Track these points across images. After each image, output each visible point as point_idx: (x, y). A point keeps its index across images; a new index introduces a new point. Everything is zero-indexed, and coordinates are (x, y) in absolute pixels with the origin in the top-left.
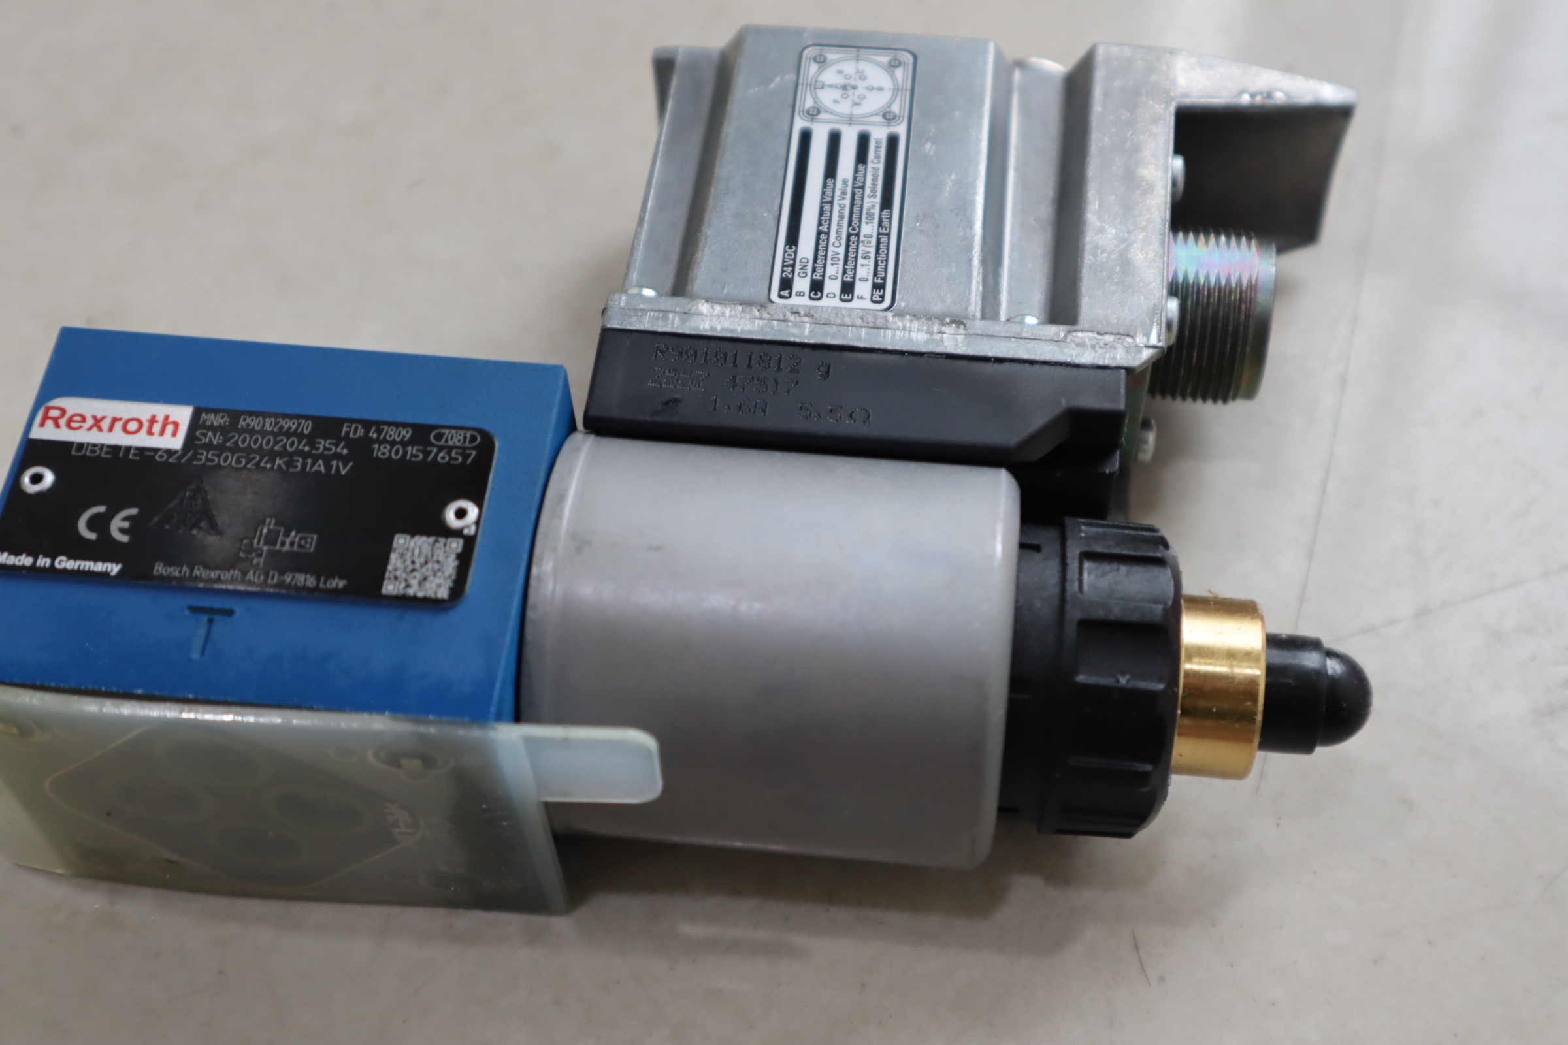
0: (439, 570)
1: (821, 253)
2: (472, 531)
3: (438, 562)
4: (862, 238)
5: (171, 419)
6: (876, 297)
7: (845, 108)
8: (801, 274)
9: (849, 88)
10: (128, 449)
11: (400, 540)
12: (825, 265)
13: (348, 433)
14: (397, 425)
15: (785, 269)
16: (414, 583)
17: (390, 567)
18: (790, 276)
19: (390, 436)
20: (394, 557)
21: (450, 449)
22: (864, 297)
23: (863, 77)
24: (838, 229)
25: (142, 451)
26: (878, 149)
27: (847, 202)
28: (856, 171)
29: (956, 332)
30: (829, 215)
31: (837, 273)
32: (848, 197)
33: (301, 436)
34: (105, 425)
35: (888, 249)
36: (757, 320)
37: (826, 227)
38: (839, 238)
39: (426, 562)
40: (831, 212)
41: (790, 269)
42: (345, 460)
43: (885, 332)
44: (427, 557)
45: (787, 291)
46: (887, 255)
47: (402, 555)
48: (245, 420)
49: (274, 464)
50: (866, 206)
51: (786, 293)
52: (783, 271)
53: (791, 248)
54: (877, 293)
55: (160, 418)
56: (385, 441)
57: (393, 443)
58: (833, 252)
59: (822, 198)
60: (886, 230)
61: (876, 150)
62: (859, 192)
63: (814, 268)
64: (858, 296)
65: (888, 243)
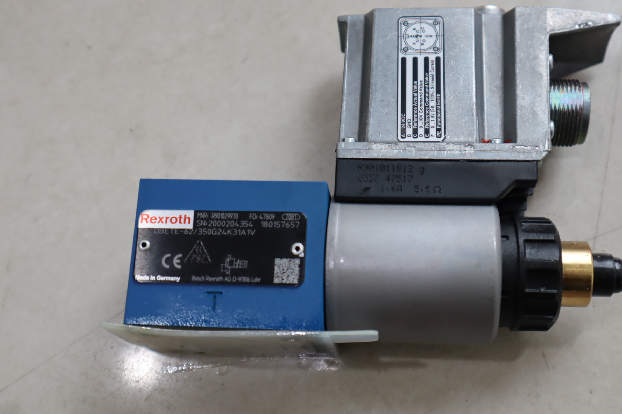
0: (293, 272)
1: (415, 116)
2: (302, 255)
3: (292, 269)
4: (430, 108)
5: (187, 216)
6: (438, 135)
7: (417, 46)
8: (409, 127)
9: (418, 37)
10: (174, 230)
11: (277, 261)
12: (417, 121)
13: (251, 218)
14: (269, 213)
15: (402, 124)
16: (285, 278)
17: (275, 272)
18: (405, 128)
19: (267, 218)
20: (276, 268)
21: (290, 222)
22: (434, 135)
23: (424, 31)
24: (421, 104)
25: (179, 230)
26: (433, 66)
27: (423, 91)
28: (425, 77)
29: (471, 150)
30: (416, 98)
31: (422, 125)
32: (423, 89)
33: (235, 220)
34: (164, 220)
35: (441, 112)
36: (394, 151)
37: (416, 104)
38: (421, 109)
39: (288, 269)
40: (417, 96)
41: (404, 124)
42: (252, 229)
43: (443, 152)
44: (288, 267)
45: (404, 135)
46: (441, 115)
47: (279, 267)
48: (213, 215)
49: (227, 232)
50: (430, 93)
51: (403, 136)
52: (401, 126)
53: (403, 115)
54: (439, 133)
55: (183, 216)
56: (265, 220)
57: (269, 221)
58: (420, 115)
59: (413, 91)
60: (439, 103)
61: (432, 66)
62: (427, 86)
63: (413, 123)
64: (431, 135)
65: (441, 109)
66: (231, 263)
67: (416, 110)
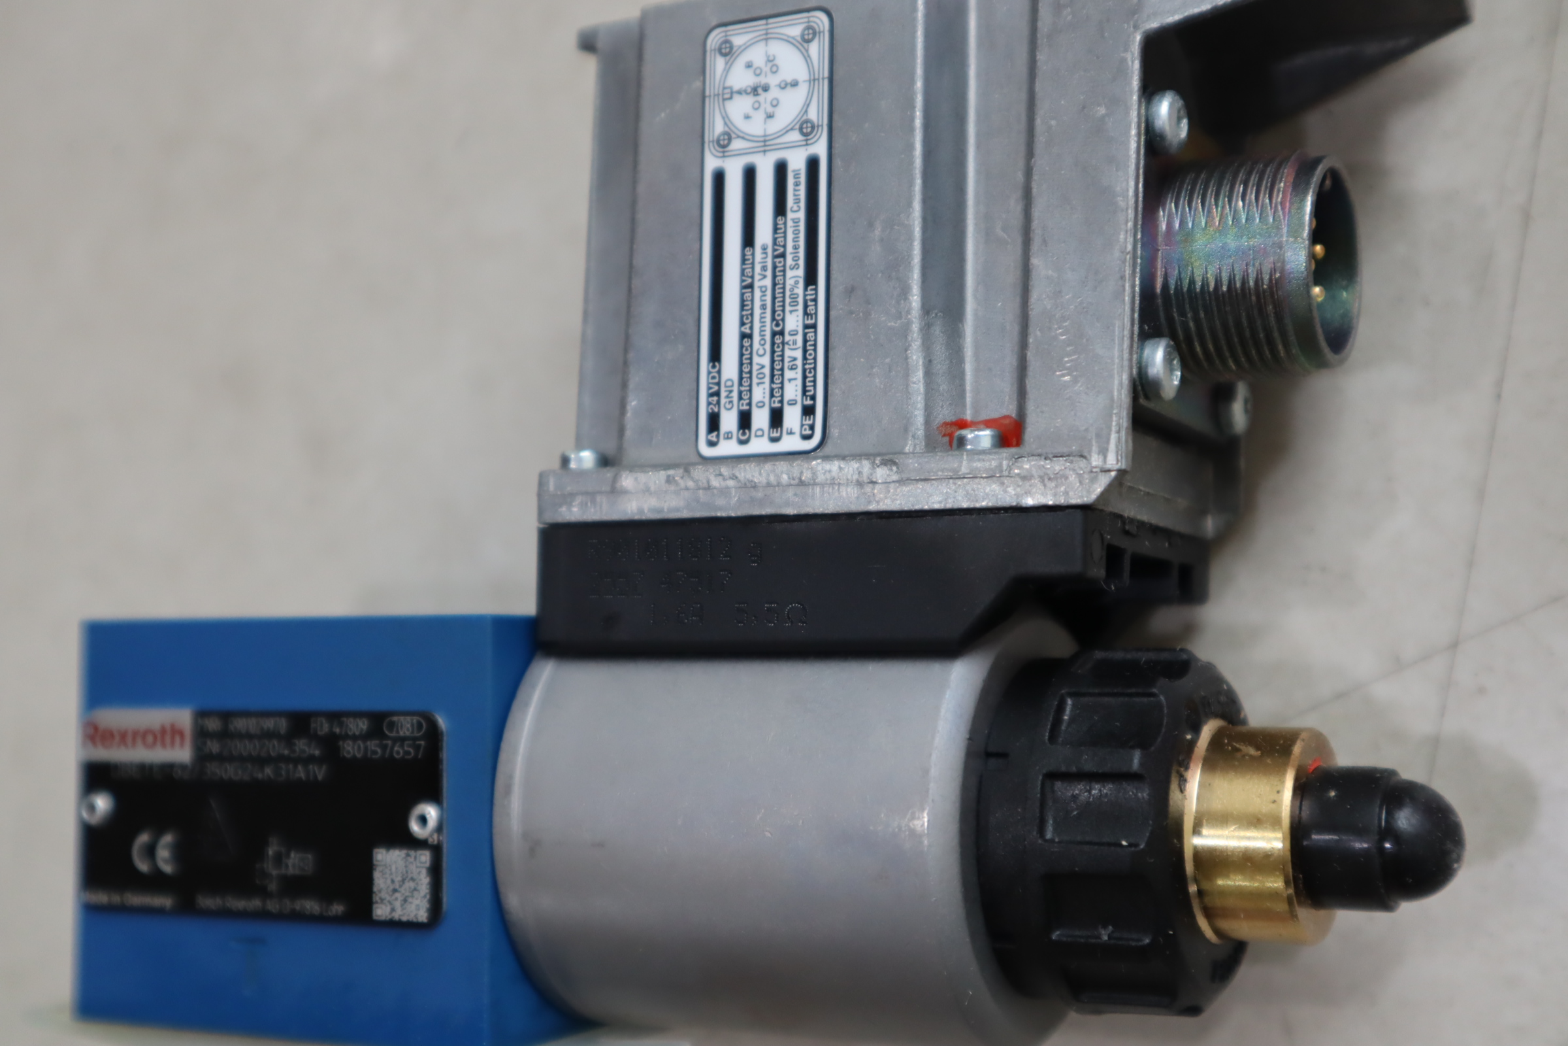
0: (415, 889)
1: (745, 369)
2: (434, 839)
3: (413, 879)
4: (787, 338)
5: (176, 726)
6: (805, 430)
7: (756, 127)
8: (728, 406)
9: (760, 90)
10: (152, 766)
11: (379, 855)
12: (750, 386)
13: (316, 730)
14: (355, 715)
15: (710, 399)
16: (398, 904)
17: (376, 889)
18: (716, 410)
19: (351, 730)
20: (377, 875)
21: (402, 740)
22: (793, 431)
23: (774, 69)
24: (762, 326)
25: (162, 767)
26: (797, 188)
27: (768, 282)
28: (776, 229)
29: (889, 478)
30: (750, 307)
31: (764, 397)
32: (769, 273)
33: (279, 737)
34: (129, 739)
35: (815, 350)
37: (748, 326)
38: (763, 342)
39: (403, 881)
40: (752, 301)
41: (715, 398)
42: (319, 762)
43: (813, 489)
44: (403, 875)
45: (715, 434)
46: (815, 359)
47: (383, 873)
48: (233, 722)
49: (263, 772)
50: (790, 283)
51: (713, 437)
52: (709, 404)
53: (714, 367)
54: (808, 422)
55: (168, 725)
56: (347, 736)
57: (355, 738)
58: (758, 364)
59: (743, 281)
60: (812, 319)
61: (795, 190)
62: (780, 262)
63: (740, 393)
64: (787, 429)
65: (815, 340)
66: (279, 859)
67: (749, 348)
